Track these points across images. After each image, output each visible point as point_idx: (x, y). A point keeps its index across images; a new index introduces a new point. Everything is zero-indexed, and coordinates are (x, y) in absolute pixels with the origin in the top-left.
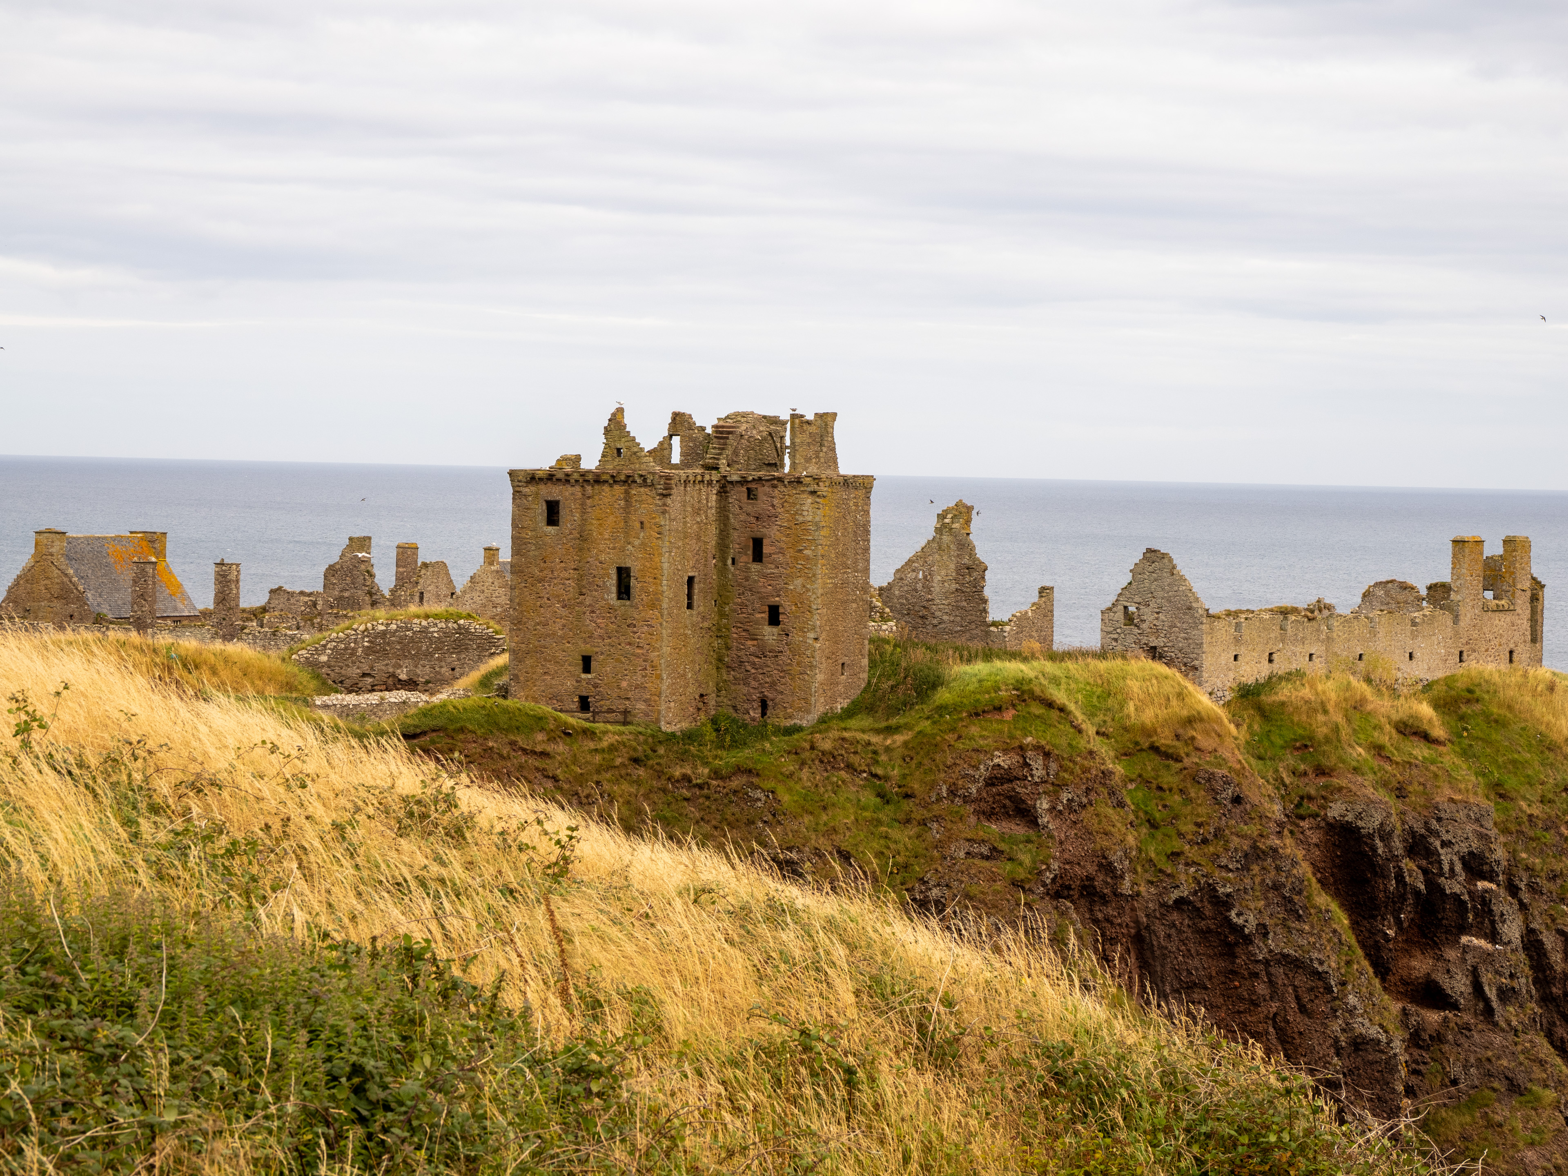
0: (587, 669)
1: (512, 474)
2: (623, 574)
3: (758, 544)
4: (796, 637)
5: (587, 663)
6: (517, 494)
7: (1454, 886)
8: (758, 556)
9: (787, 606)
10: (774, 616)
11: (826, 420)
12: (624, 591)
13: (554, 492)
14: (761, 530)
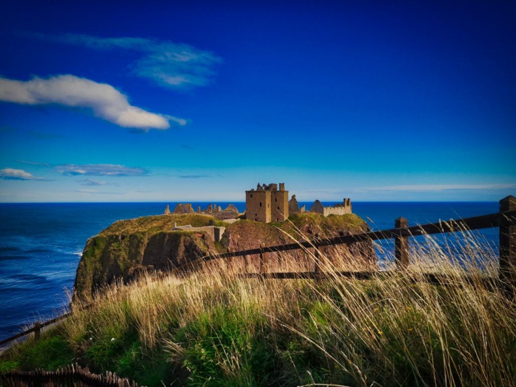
1: (246, 192)
2: (261, 203)
4: (281, 211)
5: (256, 215)
6: (246, 194)
8: (276, 201)
9: (280, 207)
10: (278, 208)
11: (283, 184)
12: (261, 205)
13: (251, 193)
14: (277, 198)
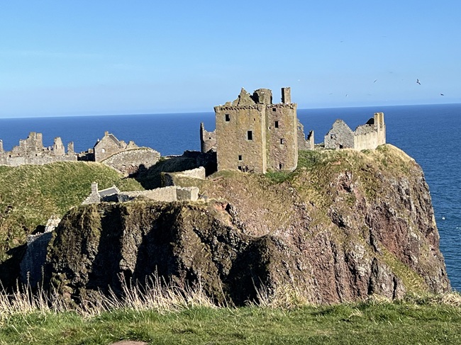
0: (240, 159)
2: (250, 134)
3: (277, 123)
4: (289, 147)
7: (405, 198)
8: (277, 126)
9: (286, 139)
10: (282, 142)
12: (250, 137)
13: (228, 112)
14: (276, 119)
